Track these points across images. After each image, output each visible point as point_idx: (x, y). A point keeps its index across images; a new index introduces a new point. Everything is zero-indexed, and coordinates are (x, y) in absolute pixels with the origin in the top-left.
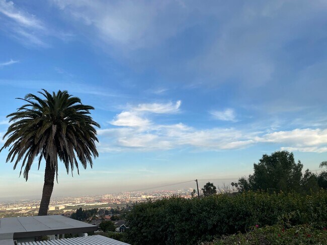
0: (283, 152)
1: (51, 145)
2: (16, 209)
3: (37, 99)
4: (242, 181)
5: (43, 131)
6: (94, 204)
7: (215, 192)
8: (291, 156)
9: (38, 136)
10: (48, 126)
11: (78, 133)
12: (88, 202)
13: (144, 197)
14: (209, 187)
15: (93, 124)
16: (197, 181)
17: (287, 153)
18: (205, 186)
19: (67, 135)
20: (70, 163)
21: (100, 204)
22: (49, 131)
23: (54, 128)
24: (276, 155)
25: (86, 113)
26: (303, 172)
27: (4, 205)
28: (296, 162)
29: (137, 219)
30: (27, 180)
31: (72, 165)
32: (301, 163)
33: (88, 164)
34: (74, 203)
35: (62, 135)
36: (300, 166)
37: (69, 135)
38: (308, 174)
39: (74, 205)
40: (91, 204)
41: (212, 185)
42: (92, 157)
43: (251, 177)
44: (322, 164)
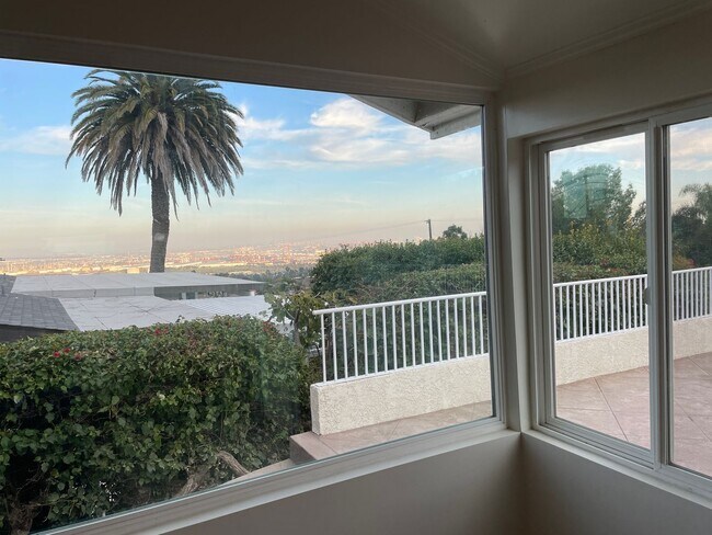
1: (161, 151)
2: (59, 271)
5: (144, 125)
6: (218, 265)
8: (617, 175)
9: (138, 135)
10: (151, 115)
11: (206, 130)
12: (205, 261)
14: (453, 231)
15: (229, 110)
16: (429, 222)
17: (609, 169)
18: (445, 233)
19: (186, 133)
20: (191, 185)
21: (229, 265)
22: (154, 124)
23: (163, 120)
25: (213, 86)
27: (33, 264)
28: (624, 187)
29: (329, 270)
30: (120, 213)
31: (195, 188)
32: (634, 189)
33: (227, 187)
34: (177, 262)
35: (178, 134)
36: (630, 195)
37: (190, 132)
39: (178, 266)
40: (212, 266)
41: (459, 230)
42: (232, 174)
44: (686, 190)
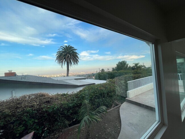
0: (124, 61)
1: (69, 60)
3: (63, 47)
4: (113, 68)
7: (104, 71)
8: (126, 62)
10: (68, 55)
13: (82, 73)
14: (103, 70)
17: (125, 61)
18: (101, 70)
24: (122, 62)
26: (128, 66)
28: (127, 63)
36: (128, 64)
38: (129, 66)
43: (115, 67)
44: (133, 64)
